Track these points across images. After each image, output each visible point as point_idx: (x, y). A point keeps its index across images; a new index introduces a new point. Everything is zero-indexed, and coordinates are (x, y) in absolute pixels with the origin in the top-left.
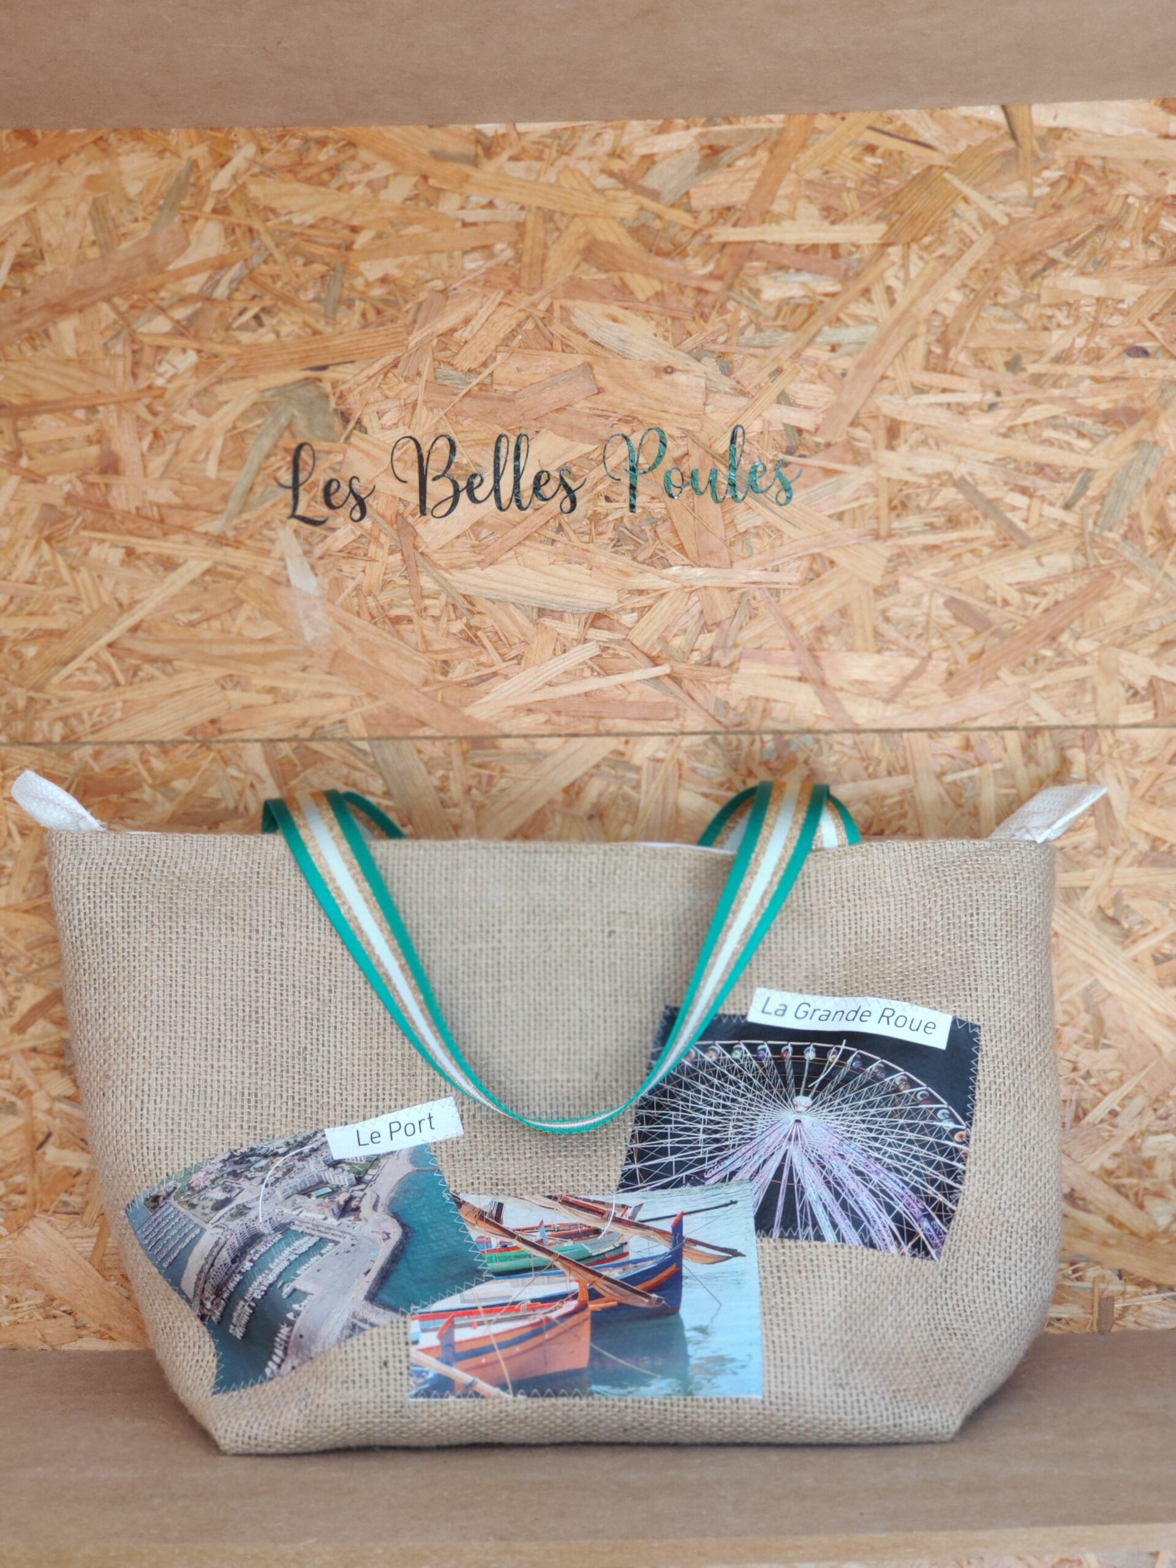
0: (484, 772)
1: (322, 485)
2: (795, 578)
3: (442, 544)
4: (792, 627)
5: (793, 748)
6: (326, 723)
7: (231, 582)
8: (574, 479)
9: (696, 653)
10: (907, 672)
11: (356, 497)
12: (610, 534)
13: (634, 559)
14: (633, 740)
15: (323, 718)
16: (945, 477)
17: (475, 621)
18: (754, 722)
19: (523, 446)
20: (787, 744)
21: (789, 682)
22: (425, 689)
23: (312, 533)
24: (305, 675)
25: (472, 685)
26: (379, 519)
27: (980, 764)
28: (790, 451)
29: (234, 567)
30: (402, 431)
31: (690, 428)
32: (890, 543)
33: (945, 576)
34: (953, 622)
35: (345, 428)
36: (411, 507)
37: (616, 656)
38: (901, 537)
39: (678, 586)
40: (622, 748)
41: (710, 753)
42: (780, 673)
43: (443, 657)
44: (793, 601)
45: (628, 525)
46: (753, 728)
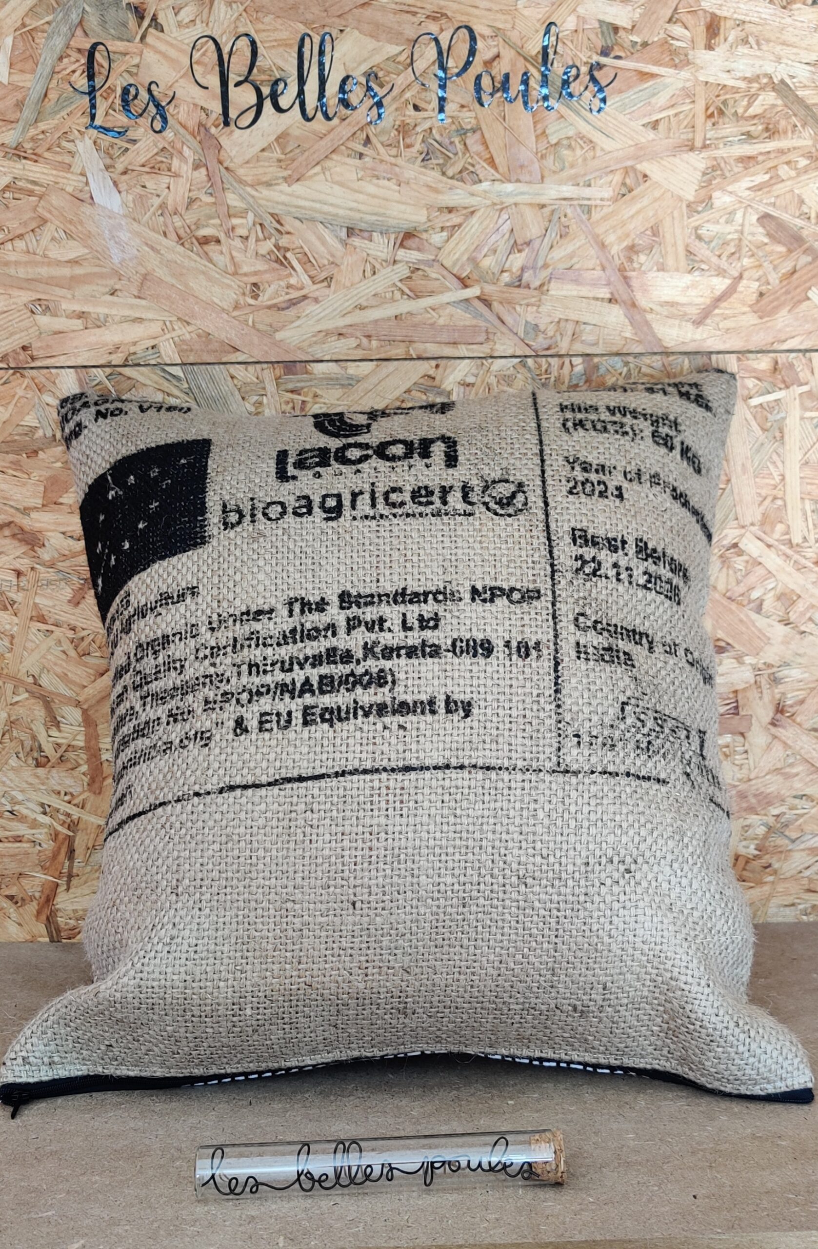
0: (298, 398)
1: (119, 91)
2: (608, 193)
3: (247, 157)
4: (603, 246)
5: (602, 370)
6: (138, 349)
7: (31, 198)
8: (381, 86)
9: (505, 275)
10: (718, 293)
11: (158, 106)
12: (418, 146)
13: (444, 174)
14: (442, 363)
15: (135, 344)
16: (765, 81)
17: (284, 241)
18: (564, 347)
19: (328, 48)
20: (597, 367)
21: (599, 303)
22: (235, 313)
23: (112, 146)
24: (114, 299)
25: (283, 309)
26: (182, 130)
27: (787, 387)
28: (605, 52)
29: (34, 183)
30: (199, 30)
31: (501, 26)
32: (704, 154)
33: (760, 190)
34: (766, 240)
35: (139, 26)
36: (214, 116)
37: (426, 277)
38: (717, 148)
39: (488, 202)
40: (432, 372)
41: (519, 376)
42: (591, 295)
43: (253, 279)
44: (605, 218)
45: (438, 137)
46: (563, 352)
